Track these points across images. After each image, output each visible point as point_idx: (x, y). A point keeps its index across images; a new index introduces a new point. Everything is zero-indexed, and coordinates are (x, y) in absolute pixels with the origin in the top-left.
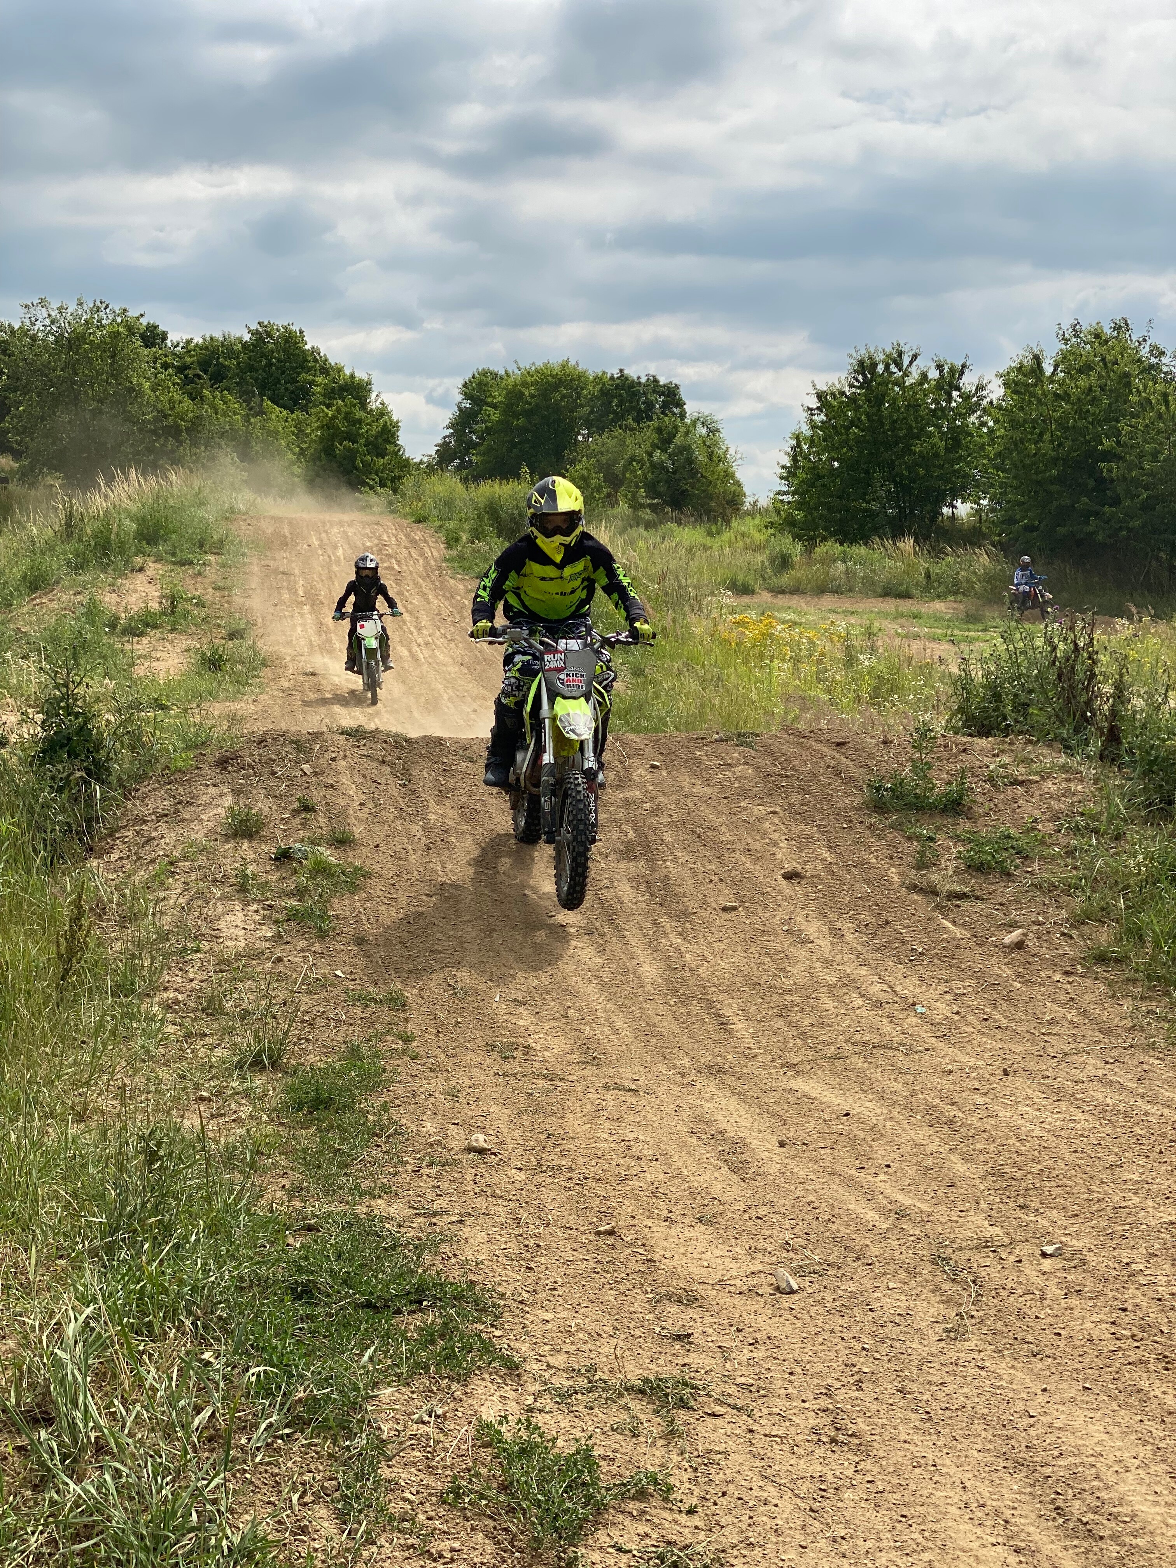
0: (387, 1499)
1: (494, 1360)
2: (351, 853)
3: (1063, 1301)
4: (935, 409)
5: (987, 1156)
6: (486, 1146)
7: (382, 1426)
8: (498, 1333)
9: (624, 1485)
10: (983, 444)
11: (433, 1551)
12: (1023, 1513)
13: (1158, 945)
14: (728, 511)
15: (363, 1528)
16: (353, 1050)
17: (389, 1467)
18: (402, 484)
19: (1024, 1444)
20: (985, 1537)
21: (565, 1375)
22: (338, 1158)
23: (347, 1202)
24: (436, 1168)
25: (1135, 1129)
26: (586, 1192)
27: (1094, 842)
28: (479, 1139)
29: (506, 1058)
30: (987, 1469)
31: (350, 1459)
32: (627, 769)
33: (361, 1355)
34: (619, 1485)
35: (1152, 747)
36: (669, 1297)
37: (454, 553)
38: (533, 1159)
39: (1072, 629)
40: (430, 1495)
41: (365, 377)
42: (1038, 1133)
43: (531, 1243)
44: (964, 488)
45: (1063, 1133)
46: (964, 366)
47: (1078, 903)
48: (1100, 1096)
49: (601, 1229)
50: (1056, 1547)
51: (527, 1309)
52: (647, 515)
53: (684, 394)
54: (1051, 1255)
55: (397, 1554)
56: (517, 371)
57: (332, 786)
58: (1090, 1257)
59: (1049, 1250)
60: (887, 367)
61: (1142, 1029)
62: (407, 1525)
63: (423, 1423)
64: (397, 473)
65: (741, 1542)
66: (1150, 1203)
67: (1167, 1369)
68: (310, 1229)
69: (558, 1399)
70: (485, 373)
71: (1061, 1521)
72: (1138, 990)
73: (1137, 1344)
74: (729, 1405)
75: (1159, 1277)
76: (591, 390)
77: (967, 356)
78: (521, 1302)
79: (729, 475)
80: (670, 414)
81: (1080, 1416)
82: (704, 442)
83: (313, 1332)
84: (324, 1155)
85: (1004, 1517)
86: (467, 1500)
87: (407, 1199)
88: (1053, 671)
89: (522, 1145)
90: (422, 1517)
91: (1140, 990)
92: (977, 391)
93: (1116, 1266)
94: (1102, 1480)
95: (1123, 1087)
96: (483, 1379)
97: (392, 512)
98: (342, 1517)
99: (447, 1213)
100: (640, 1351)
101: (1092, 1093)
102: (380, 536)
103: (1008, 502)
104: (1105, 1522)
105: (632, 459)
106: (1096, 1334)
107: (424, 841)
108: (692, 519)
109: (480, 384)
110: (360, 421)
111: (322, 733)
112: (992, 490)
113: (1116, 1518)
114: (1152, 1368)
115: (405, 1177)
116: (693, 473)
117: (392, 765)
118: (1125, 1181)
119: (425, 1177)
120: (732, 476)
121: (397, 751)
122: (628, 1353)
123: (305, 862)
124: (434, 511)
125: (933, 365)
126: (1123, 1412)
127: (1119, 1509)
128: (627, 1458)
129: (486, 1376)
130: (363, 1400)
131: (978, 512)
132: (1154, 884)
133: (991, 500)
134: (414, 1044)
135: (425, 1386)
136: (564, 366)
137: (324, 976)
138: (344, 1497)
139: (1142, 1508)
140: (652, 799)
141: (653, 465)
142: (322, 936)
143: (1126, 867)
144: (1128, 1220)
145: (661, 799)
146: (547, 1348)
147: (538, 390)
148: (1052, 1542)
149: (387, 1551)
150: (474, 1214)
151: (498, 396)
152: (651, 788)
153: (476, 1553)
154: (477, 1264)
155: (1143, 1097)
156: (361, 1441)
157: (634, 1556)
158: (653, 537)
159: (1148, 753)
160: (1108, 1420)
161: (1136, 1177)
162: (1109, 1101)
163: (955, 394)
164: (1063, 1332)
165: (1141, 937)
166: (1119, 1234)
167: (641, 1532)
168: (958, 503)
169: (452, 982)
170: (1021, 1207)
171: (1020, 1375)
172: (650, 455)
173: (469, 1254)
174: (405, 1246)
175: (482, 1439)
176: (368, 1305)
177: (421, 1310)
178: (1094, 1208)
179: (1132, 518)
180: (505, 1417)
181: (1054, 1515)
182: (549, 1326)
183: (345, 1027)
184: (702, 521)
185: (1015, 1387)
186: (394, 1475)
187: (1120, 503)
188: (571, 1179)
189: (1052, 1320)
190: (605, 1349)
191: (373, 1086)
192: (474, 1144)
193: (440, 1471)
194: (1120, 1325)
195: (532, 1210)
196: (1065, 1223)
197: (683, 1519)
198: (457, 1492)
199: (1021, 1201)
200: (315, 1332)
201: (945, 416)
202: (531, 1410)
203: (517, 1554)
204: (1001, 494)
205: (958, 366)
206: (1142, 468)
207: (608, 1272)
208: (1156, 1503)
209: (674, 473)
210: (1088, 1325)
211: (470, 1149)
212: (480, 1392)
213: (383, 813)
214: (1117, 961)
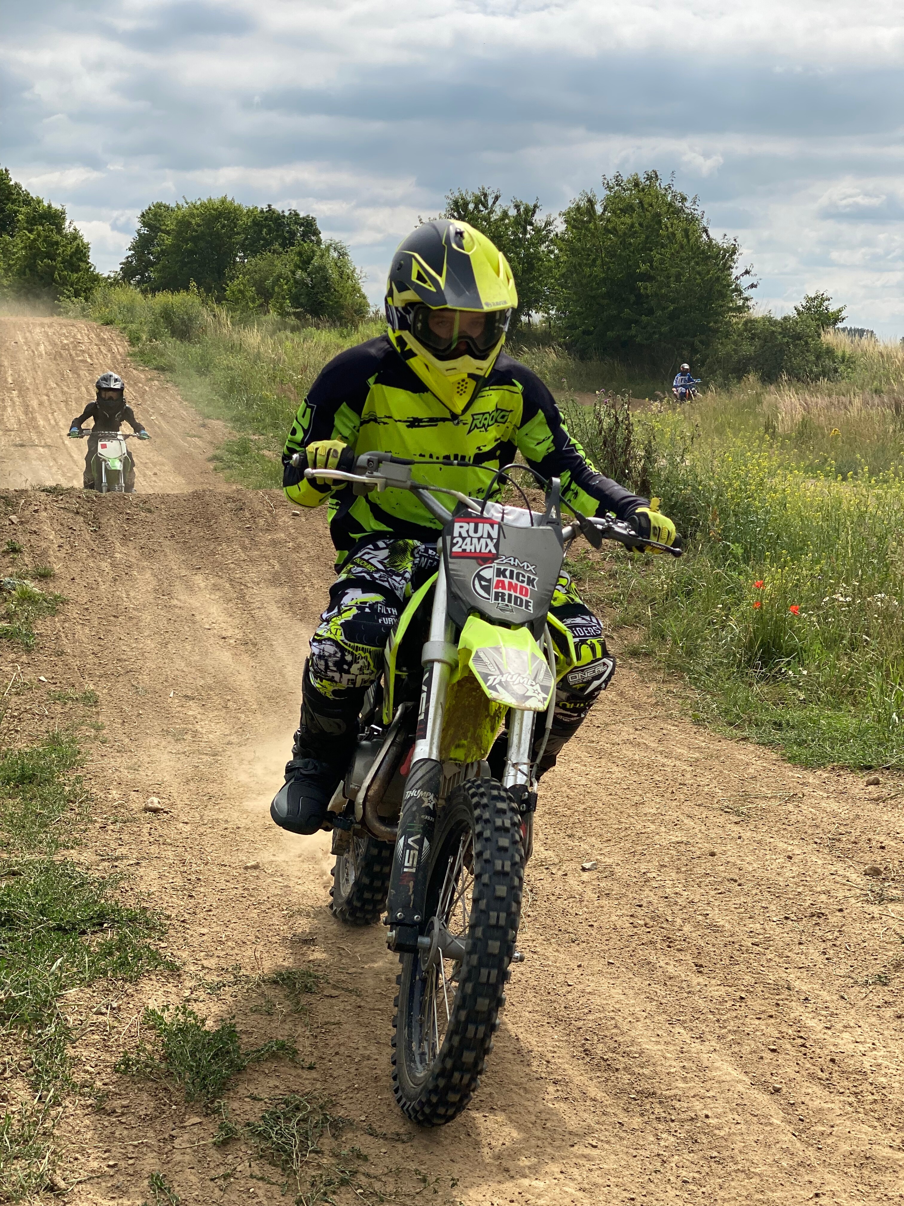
0: (71, 1072)
1: (159, 964)
2: (51, 585)
3: (596, 902)
4: (513, 240)
5: (545, 800)
6: (159, 806)
7: (68, 1018)
8: (163, 945)
9: (259, 1051)
10: (551, 267)
11: (107, 1108)
12: (561, 1055)
13: (675, 642)
14: (357, 318)
15: (51, 1094)
16: (54, 737)
17: (74, 1048)
18: (92, 294)
19: (563, 1006)
20: (532, 1074)
21: (215, 973)
22: (39, 820)
23: (46, 853)
24: (119, 825)
25: (655, 776)
26: (238, 838)
27: (630, 567)
28: (154, 801)
29: (178, 740)
30: (535, 1025)
31: (41, 1043)
32: (274, 517)
33: (52, 966)
34: (255, 1052)
35: (672, 495)
36: (300, 912)
37: (136, 349)
38: (197, 815)
39: (613, 406)
40: (106, 1067)
41: (59, 208)
42: (584, 782)
43: (193, 877)
44: (537, 301)
45: (602, 782)
46: (535, 206)
47: (618, 613)
48: (630, 754)
49: (249, 865)
50: (584, 1078)
51: (188, 926)
52: (292, 321)
53: (319, 226)
54: (589, 869)
55: (78, 1112)
56: (185, 205)
57: (35, 532)
58: (617, 869)
59: (587, 865)
60: (476, 207)
61: (663, 705)
62: (86, 1090)
63: (102, 1014)
64: (89, 285)
65: (349, 1087)
66: (663, 829)
67: (669, 947)
68: (14, 874)
69: (209, 991)
70: (159, 206)
71: (588, 1059)
72: (660, 676)
73: (648, 930)
74: (343, 989)
75: (667, 882)
76: (244, 221)
77: (537, 199)
78: (183, 921)
79: (356, 290)
80: (308, 241)
81: (604, 983)
82: (336, 264)
83: (14, 951)
84: (28, 818)
85: (546, 1059)
86: (135, 1069)
87: (94, 848)
88: (600, 440)
89: (189, 805)
90: (99, 1084)
91: (662, 676)
92: (546, 226)
93: (637, 875)
94: (619, 1028)
95: (647, 747)
96: (151, 979)
97: (84, 316)
98: (34, 1086)
99: (127, 858)
100: (276, 953)
101: (625, 752)
102: (75, 335)
103: (570, 312)
104: (621, 1058)
105: (280, 276)
106: (619, 924)
107: (112, 574)
108: (328, 324)
109: (155, 215)
110: (57, 243)
111: (26, 491)
112: (558, 303)
113: (628, 1055)
114: (659, 946)
115: (93, 831)
116: (327, 288)
117: (85, 515)
118: (645, 814)
119: (110, 832)
120: (359, 290)
121: (89, 505)
122: (266, 955)
123: (13, 592)
124: (119, 316)
125: (512, 205)
126: (636, 979)
127: (632, 1048)
128: (263, 1032)
129: (153, 977)
130: (52, 998)
131: (548, 320)
132: (673, 597)
133: (558, 310)
134: (104, 732)
135: (103, 986)
136: (223, 201)
137: (30, 681)
138: (36, 1072)
139: (647, 1047)
140: (294, 539)
141: (296, 282)
142: (29, 650)
143: (652, 585)
144: (647, 842)
145: (301, 539)
146: (202, 954)
147: (203, 220)
148: (582, 1075)
149: (71, 1110)
150: (149, 858)
151: (170, 224)
152: (293, 531)
153: (143, 1107)
154: (149, 895)
155: (661, 754)
156: (51, 1030)
157: (266, 1103)
158: (297, 338)
159: (670, 500)
160: (625, 985)
161: (654, 811)
162: (637, 757)
163: (529, 228)
164: (595, 924)
165: (663, 637)
166: (639, 852)
167: (271, 1085)
168: (533, 313)
169: (135, 683)
170: (569, 836)
171: (562, 956)
172: (293, 273)
173: (143, 887)
174: (92, 884)
175: (148, 1023)
176: (59, 928)
177: (102, 931)
178: (623, 834)
179: (662, 325)
180: (167, 1006)
181: (583, 1055)
182: (205, 938)
183: (48, 720)
184: (335, 326)
185: (558, 965)
186: (77, 1053)
187: (653, 313)
188: (226, 829)
189: (588, 916)
190: (250, 953)
191: (70, 764)
192: (150, 805)
193: (114, 1049)
194: (637, 917)
195: (195, 853)
196: (601, 846)
197: (305, 1074)
198: (126, 1062)
199: (569, 832)
200: (15, 950)
201: (521, 246)
202: (188, 1001)
203: (174, 1107)
204: (565, 306)
205: (531, 207)
206: (669, 287)
207: (252, 896)
208: (658, 1043)
209: (313, 288)
210: (614, 918)
211: (147, 809)
212: (148, 989)
213: (78, 553)
214: (646, 655)
